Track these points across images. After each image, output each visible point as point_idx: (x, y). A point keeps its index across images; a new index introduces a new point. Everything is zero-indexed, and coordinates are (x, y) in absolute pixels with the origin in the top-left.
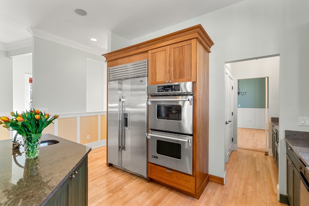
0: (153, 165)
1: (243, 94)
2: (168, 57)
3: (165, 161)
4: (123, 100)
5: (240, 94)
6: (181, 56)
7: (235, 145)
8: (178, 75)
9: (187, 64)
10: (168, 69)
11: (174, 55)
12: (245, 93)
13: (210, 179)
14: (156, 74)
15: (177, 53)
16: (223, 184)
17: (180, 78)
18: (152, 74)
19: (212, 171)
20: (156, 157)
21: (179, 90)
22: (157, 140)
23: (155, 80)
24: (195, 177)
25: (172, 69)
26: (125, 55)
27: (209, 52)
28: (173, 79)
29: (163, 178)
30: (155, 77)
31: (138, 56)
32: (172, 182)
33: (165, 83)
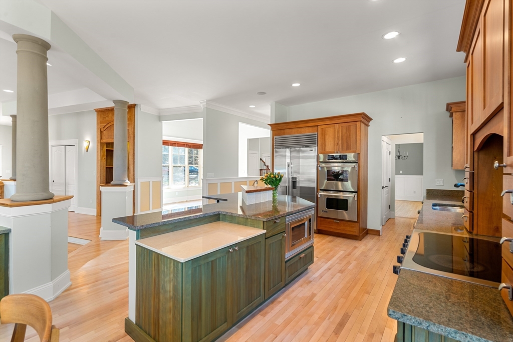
0: (322, 219)
1: (404, 158)
2: (337, 133)
3: (333, 213)
4: (291, 166)
5: (400, 158)
6: (348, 133)
7: (392, 212)
8: (345, 148)
9: (353, 139)
10: (336, 142)
11: (342, 132)
12: (406, 157)
13: (369, 232)
14: (325, 145)
15: (344, 131)
16: (380, 235)
17: (346, 150)
18: (322, 145)
19: (370, 226)
20: (326, 212)
21: (346, 159)
22: (327, 198)
23: (325, 150)
24: (359, 223)
25: (340, 142)
26: (294, 126)
27: (368, 126)
28: (340, 150)
29: (331, 228)
30: (325, 148)
31: (307, 129)
32: (340, 230)
33: (334, 153)
